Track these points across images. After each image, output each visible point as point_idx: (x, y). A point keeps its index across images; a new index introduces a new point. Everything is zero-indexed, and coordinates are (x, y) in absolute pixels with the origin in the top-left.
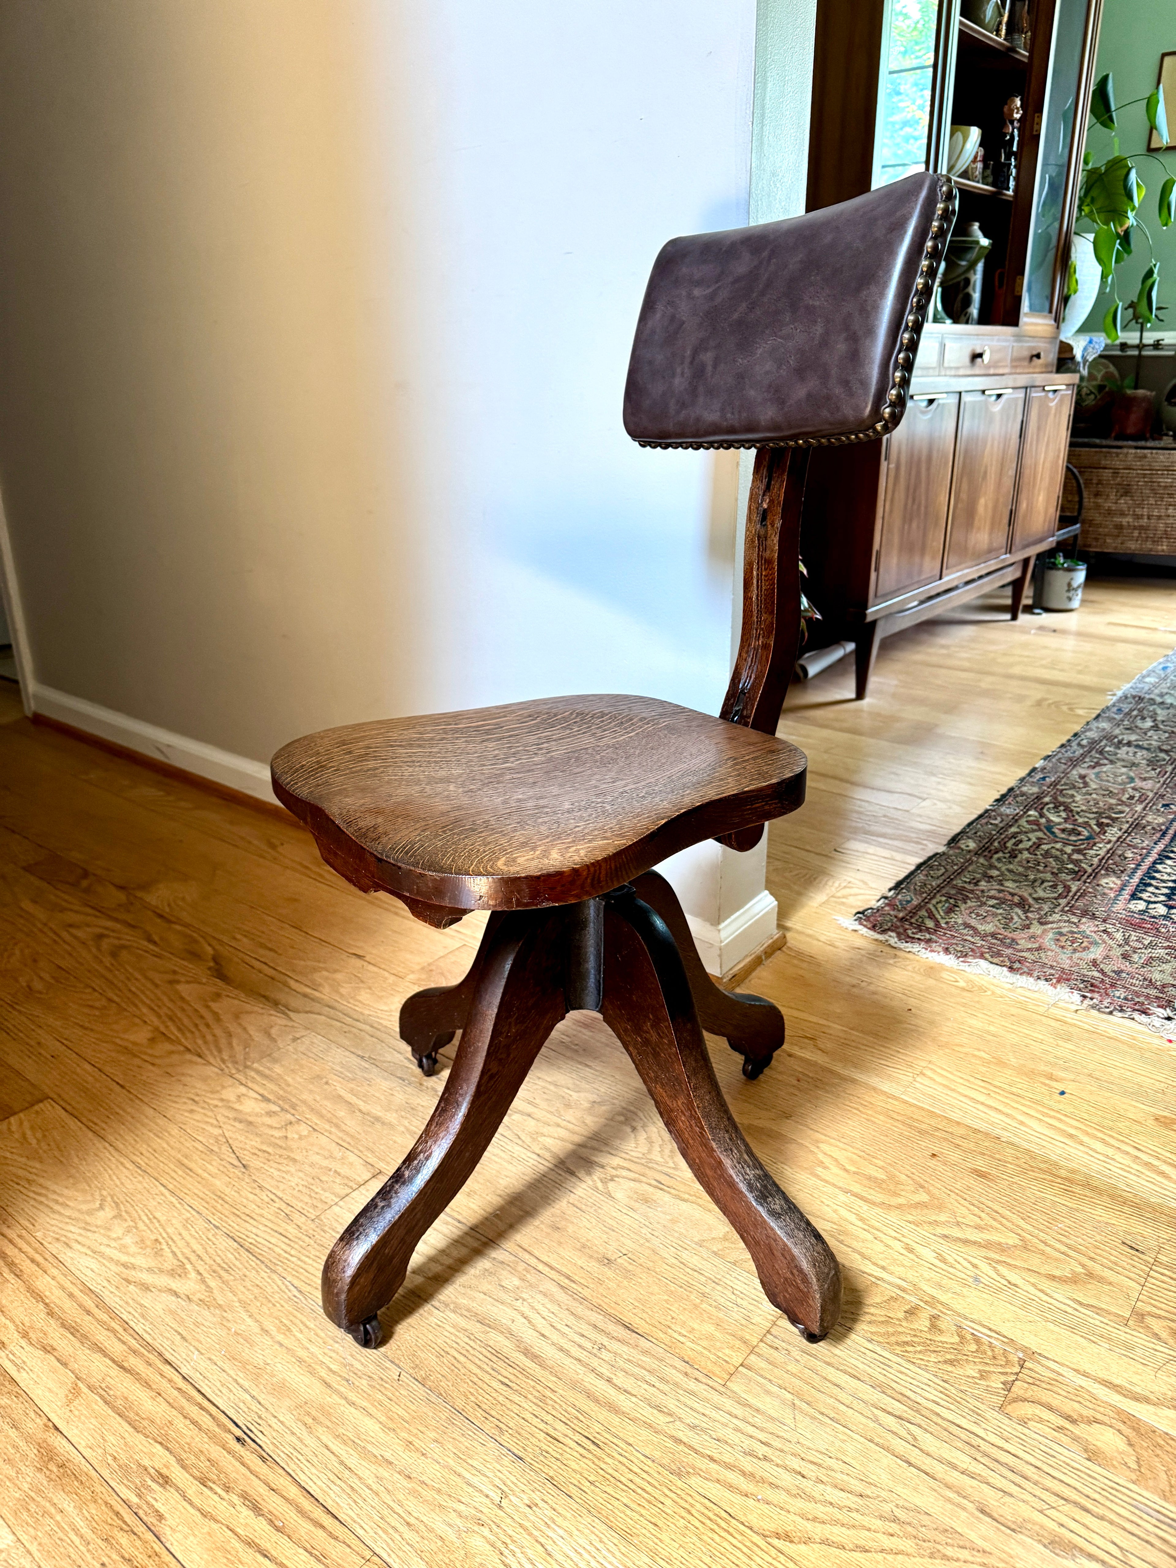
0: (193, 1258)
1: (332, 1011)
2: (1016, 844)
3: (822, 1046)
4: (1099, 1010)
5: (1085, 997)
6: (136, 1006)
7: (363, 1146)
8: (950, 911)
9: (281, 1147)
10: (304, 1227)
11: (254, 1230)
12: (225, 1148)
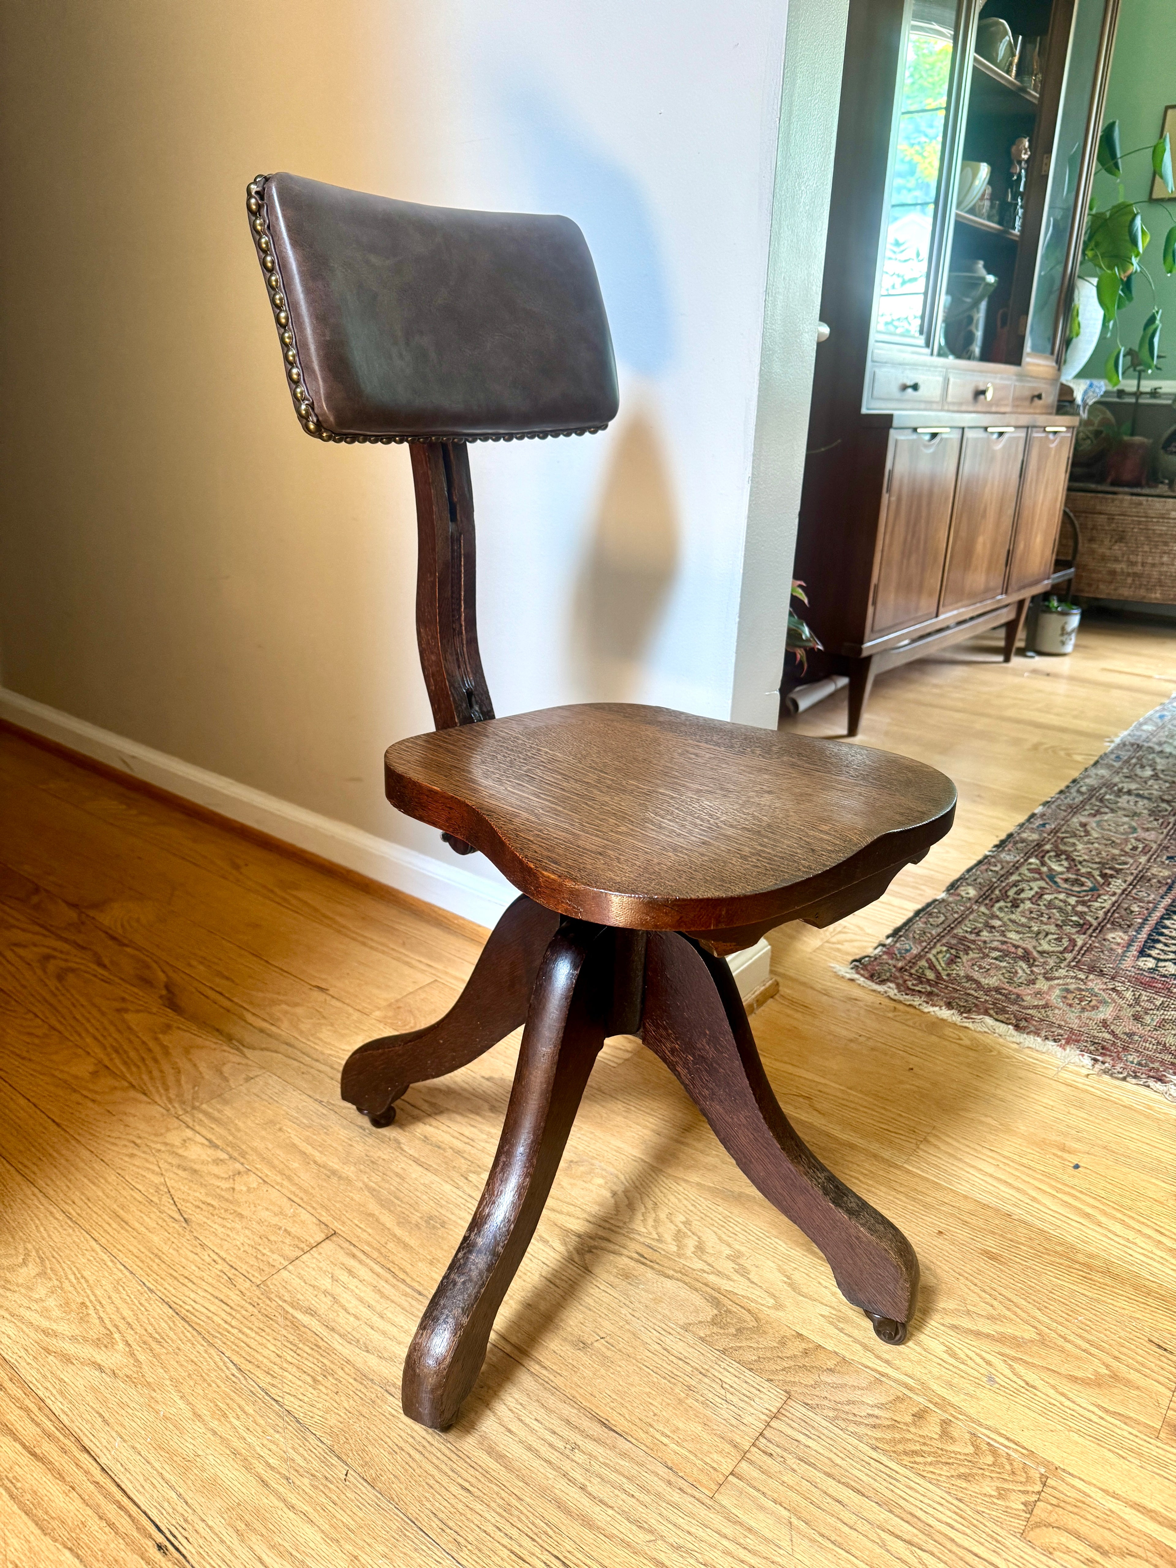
0: (122, 1326)
1: (290, 1049)
2: (1018, 893)
3: (818, 1106)
4: (1111, 1075)
5: (1096, 1060)
6: (80, 1035)
7: (317, 1202)
8: (952, 961)
9: (227, 1200)
10: (248, 1294)
11: (192, 1295)
12: (166, 1199)
